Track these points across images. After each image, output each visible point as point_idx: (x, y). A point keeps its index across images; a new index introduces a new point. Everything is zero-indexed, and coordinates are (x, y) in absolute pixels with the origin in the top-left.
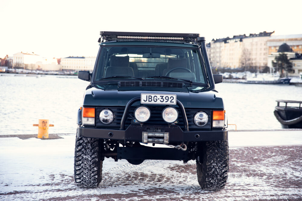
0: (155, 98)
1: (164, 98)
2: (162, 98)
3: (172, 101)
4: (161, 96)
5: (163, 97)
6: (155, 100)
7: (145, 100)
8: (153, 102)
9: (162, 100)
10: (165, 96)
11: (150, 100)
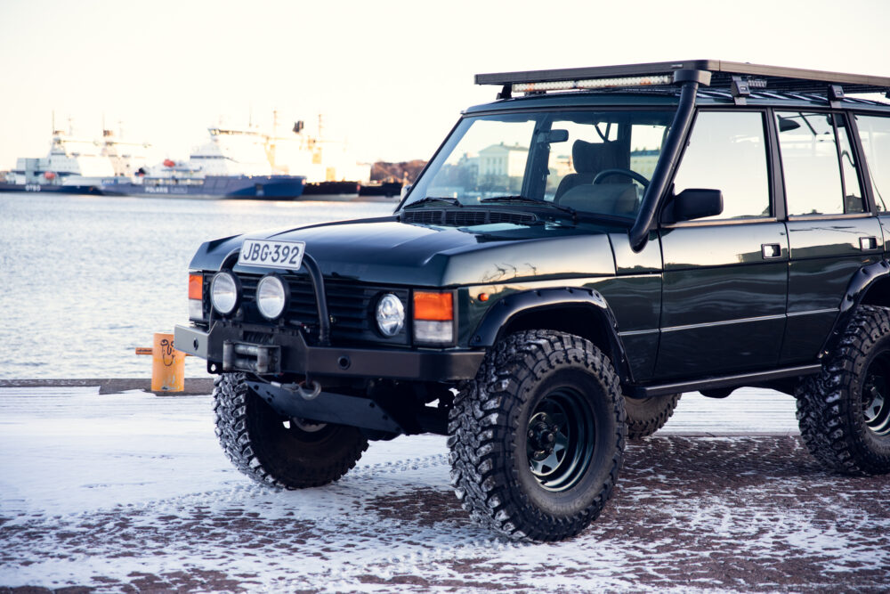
0: (266, 249)
1: (280, 251)
2: (277, 252)
3: (294, 260)
4: (276, 246)
5: (278, 247)
6: (264, 256)
7: (247, 256)
8: (258, 262)
9: (275, 256)
10: (283, 245)
11: (255, 255)
